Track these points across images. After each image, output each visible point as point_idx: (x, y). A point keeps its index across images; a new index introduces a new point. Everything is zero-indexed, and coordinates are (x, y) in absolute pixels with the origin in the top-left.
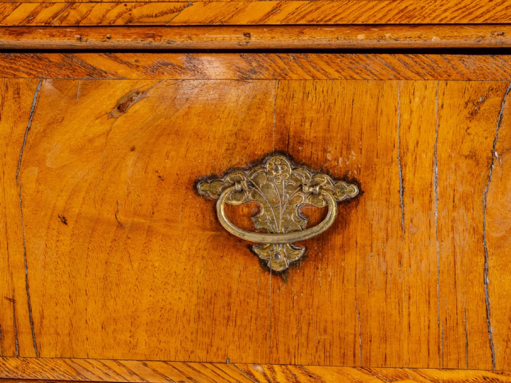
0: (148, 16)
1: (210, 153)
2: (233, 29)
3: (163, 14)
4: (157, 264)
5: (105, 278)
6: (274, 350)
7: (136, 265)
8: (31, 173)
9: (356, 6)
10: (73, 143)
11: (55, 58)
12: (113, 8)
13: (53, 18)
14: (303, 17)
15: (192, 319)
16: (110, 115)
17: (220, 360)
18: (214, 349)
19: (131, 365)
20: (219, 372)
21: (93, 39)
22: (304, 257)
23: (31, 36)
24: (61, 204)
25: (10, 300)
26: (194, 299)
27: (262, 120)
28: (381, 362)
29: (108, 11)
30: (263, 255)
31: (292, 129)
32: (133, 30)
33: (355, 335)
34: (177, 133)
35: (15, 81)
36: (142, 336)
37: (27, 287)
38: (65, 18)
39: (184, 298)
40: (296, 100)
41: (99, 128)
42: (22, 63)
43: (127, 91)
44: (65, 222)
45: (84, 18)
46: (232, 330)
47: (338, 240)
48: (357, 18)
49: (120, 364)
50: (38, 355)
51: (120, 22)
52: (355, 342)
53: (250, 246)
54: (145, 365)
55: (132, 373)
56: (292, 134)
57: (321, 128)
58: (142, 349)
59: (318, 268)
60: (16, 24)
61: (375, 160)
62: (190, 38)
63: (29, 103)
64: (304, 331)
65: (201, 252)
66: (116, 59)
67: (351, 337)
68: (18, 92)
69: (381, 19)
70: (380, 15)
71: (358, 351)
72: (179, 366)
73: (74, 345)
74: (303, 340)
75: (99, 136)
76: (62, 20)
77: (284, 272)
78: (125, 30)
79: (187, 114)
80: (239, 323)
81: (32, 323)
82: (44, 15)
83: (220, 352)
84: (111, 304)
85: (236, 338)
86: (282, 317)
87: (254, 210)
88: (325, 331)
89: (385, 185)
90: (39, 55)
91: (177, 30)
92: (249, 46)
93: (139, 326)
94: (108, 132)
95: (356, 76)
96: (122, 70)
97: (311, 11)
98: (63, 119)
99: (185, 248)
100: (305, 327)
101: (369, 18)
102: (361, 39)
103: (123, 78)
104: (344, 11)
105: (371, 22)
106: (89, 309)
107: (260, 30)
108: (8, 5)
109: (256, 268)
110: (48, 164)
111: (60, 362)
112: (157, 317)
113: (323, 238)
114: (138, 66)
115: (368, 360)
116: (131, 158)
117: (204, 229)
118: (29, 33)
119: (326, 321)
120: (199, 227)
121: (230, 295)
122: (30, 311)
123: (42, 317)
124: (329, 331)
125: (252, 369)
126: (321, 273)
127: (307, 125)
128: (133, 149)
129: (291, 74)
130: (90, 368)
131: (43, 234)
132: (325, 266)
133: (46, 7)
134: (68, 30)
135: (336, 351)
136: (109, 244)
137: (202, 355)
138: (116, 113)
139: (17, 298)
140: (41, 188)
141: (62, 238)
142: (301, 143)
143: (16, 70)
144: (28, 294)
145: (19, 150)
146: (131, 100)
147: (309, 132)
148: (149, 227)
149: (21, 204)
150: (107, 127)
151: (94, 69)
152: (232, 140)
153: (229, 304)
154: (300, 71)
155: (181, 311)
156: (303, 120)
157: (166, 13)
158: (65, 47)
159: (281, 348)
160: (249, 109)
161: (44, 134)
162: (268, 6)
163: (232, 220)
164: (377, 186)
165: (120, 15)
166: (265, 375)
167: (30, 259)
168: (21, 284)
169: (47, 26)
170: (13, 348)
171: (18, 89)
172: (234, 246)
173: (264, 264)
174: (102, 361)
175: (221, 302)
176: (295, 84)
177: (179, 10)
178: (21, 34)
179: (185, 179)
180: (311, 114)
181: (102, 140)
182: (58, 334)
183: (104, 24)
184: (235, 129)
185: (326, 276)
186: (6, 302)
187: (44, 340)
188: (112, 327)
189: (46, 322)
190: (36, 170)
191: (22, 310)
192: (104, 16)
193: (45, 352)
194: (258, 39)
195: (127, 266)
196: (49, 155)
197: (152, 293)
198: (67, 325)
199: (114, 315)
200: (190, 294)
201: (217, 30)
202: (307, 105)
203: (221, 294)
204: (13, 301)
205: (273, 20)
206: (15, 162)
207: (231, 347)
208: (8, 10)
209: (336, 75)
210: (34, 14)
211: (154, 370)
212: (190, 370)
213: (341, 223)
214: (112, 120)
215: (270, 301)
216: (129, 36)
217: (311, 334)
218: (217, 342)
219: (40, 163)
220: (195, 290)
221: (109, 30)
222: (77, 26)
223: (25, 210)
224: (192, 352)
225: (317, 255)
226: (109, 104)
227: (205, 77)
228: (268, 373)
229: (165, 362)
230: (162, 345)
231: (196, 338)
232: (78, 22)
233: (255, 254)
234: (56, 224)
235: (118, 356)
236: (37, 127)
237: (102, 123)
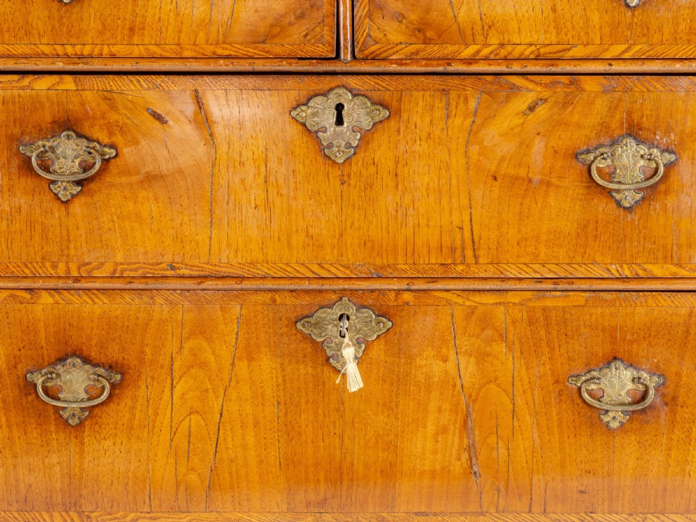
0: (550, 53)
1: (586, 136)
2: (601, 61)
3: (559, 52)
4: (552, 204)
5: (520, 213)
6: (624, 255)
7: (539, 205)
8: (474, 150)
9: (676, 48)
10: (501, 130)
11: (489, 78)
12: (528, 48)
13: (490, 54)
14: (643, 54)
15: (574, 238)
16: (524, 114)
17: (590, 262)
18: (587, 255)
19: (536, 267)
20: (588, 269)
21: (516, 68)
22: (643, 199)
23: (477, 65)
24: (493, 168)
25: (460, 228)
26: (575, 226)
27: (618, 115)
28: (687, 261)
29: (525, 50)
30: (618, 196)
31: (635, 121)
32: (540, 62)
33: (672, 244)
34: (566, 124)
35: (464, 93)
36: (542, 249)
37: (471, 220)
38: (498, 54)
39: (569, 224)
40: (638, 104)
41: (518, 121)
42: (469, 81)
43: (534, 98)
44: (495, 179)
45: (509, 54)
46: (598, 244)
47: (662, 187)
48: (676, 55)
49: (528, 267)
50: (477, 263)
51: (532, 56)
52: (672, 249)
53: (610, 191)
54: (544, 266)
55: (536, 272)
56: (635, 124)
57: (653, 120)
58: (542, 257)
59: (650, 205)
60: (467, 57)
61: (685, 139)
62: (575, 66)
63: (473, 106)
64: (642, 243)
65: (580, 196)
66: (527, 79)
67: (669, 247)
68: (466, 100)
69: (690, 55)
70: (689, 53)
71: (674, 254)
72: (565, 266)
73: (500, 256)
74: (641, 249)
75: (518, 126)
76: (496, 55)
77: (630, 207)
78: (535, 62)
79: (572, 112)
80: (602, 239)
81: (473, 242)
82: (485, 52)
83: (590, 258)
84: (523, 229)
85: (600, 248)
86: (629, 235)
87: (612, 170)
88: (655, 243)
89: (691, 154)
90: (479, 76)
91: (567, 62)
92: (611, 72)
93: (540, 243)
94: (523, 124)
95: (674, 89)
96: (531, 86)
97: (648, 51)
98: (495, 116)
99: (570, 194)
100: (642, 240)
101: (683, 55)
102: (678, 67)
103: (531, 91)
104: (669, 50)
105: (684, 57)
106: (510, 234)
107: (617, 61)
108: (462, 46)
109: (614, 205)
110: (485, 144)
111: (490, 266)
112: (552, 237)
113: (653, 187)
114: (541, 83)
115: (679, 259)
116: (538, 139)
117: (582, 182)
118: (476, 63)
119: (655, 237)
120: (579, 181)
121: (597, 223)
122: (472, 235)
123: (480, 238)
124: (657, 242)
125: (609, 266)
126: (652, 207)
127: (645, 118)
128: (538, 134)
129: (634, 88)
130: (509, 269)
131: (481, 187)
132: (655, 203)
133: (486, 47)
134: (500, 61)
135: (660, 255)
136: (523, 192)
137: (579, 259)
138: (528, 112)
139: (464, 227)
140: (481, 158)
141: (493, 189)
142: (640, 129)
143: (465, 86)
144: (471, 225)
145: (467, 135)
146: (538, 104)
147: (646, 123)
148: (548, 181)
149: (468, 169)
150: (522, 121)
151: (514, 85)
152: (599, 128)
153: (596, 228)
154: (640, 86)
155: (567, 233)
156: (643, 116)
157: (561, 51)
158: (497, 72)
159: (628, 254)
160: (610, 109)
161: (483, 125)
162: (623, 47)
163: (599, 176)
164: (686, 154)
165: (532, 53)
166: (618, 271)
167: (473, 202)
168: (468, 218)
169: (486, 59)
170: (461, 259)
171: (467, 97)
172: (600, 193)
173: (618, 204)
174: (518, 265)
175: (591, 227)
176: (637, 94)
177: (569, 50)
178: (470, 64)
179: (570, 152)
180: (647, 112)
181: (519, 129)
182: (490, 249)
183: (522, 57)
184: (601, 121)
185: (655, 209)
186: (458, 229)
187: (481, 253)
188: (524, 244)
189: (482, 241)
190: (477, 147)
191: (467, 234)
192: (522, 53)
193: (481, 260)
194: (617, 67)
195: (534, 206)
196: (485, 138)
197: (549, 222)
198: (495, 243)
199: (525, 236)
200: (573, 222)
201: (591, 62)
202: (645, 107)
203: (592, 222)
204: (461, 228)
205: (626, 56)
206: (465, 143)
207: (597, 254)
208: (462, 49)
209: (662, 89)
210: (478, 52)
211: (549, 270)
212: (571, 269)
213: (666, 176)
214: (525, 116)
215: (622, 225)
216: (538, 66)
217: (646, 245)
218: (588, 251)
219: (481, 143)
220: (576, 220)
221: (525, 61)
222: (505, 59)
223: (470, 172)
224: (573, 257)
225: (650, 197)
226: (524, 106)
227: (583, 90)
228: (619, 269)
229: (556, 264)
230: (555, 254)
231: (576, 249)
232: (506, 56)
233: (613, 196)
234: (490, 180)
235: (527, 261)
236: (479, 121)
237: (519, 119)
